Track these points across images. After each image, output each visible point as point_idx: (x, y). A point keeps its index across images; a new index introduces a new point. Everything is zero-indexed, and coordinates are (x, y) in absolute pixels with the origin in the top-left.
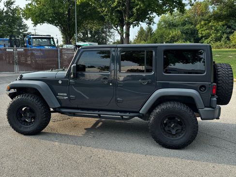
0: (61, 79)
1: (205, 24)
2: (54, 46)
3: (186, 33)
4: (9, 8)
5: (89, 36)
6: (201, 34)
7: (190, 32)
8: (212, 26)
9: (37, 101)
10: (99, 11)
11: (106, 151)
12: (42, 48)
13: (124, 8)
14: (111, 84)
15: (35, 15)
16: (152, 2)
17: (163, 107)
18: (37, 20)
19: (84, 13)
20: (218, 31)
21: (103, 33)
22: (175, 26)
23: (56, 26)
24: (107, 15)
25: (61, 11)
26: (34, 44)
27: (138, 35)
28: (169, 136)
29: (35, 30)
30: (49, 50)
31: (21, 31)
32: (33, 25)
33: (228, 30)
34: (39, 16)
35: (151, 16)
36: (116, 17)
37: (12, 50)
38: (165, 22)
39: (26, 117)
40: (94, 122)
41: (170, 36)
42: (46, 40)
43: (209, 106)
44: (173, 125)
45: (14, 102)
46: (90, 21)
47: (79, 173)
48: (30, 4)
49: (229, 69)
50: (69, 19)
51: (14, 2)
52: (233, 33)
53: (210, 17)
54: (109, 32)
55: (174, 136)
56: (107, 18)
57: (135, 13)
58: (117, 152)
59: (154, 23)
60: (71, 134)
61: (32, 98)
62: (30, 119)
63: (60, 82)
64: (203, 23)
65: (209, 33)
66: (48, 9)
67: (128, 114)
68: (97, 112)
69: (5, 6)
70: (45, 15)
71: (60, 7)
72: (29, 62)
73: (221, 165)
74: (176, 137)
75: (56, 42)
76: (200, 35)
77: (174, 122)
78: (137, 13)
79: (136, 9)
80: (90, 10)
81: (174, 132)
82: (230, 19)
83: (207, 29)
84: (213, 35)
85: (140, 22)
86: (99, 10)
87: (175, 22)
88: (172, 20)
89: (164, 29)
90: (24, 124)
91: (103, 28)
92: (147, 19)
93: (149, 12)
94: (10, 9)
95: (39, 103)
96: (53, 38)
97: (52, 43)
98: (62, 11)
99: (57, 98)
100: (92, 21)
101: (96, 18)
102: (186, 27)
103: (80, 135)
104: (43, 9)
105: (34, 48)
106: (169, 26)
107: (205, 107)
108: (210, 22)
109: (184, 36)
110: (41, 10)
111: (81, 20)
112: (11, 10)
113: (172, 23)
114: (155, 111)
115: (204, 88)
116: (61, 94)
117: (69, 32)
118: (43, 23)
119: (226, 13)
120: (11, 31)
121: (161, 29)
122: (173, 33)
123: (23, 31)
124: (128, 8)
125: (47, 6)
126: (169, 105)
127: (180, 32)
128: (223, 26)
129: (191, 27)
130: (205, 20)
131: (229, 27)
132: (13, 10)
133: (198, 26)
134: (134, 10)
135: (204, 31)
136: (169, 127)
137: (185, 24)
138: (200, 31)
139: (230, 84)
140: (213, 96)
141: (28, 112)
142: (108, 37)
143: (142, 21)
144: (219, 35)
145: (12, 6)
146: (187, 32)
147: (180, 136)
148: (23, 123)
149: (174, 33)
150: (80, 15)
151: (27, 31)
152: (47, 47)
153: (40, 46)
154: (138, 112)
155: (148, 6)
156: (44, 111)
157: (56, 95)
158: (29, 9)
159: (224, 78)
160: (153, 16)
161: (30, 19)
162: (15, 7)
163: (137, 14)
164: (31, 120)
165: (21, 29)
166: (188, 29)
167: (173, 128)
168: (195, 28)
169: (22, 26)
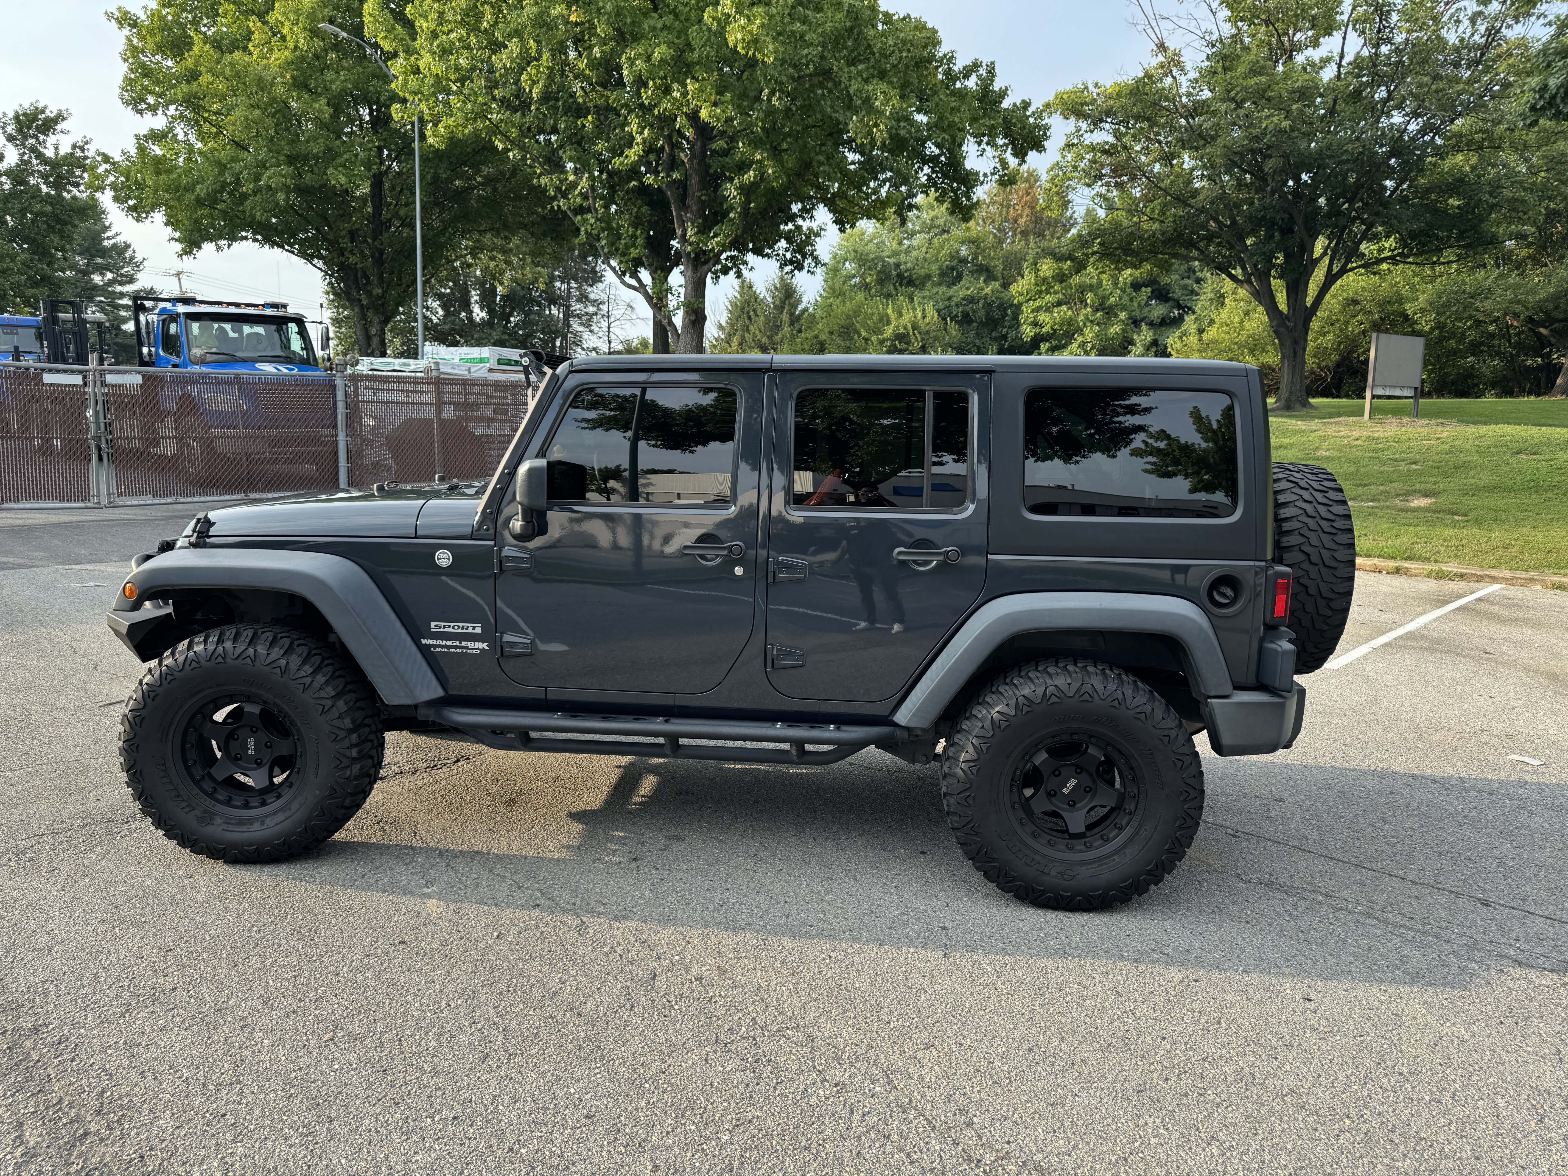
0: (443, 538)
1: (1061, 278)
2: (308, 361)
3: (965, 320)
4: (33, 150)
5: (479, 314)
6: (1035, 324)
7: (982, 314)
8: (1083, 289)
9: (308, 669)
10: (545, 190)
11: (728, 940)
12: (242, 371)
13: (675, 175)
14: (739, 571)
15: (190, 197)
16: (821, 158)
17: (1026, 691)
18: (197, 222)
19: (461, 195)
20: (1109, 312)
21: (553, 300)
22: (910, 283)
23: (309, 258)
24: (588, 210)
25: (337, 178)
26: (197, 352)
27: (732, 323)
28: (1050, 844)
29: (178, 274)
30: (277, 384)
31: (97, 279)
32: (178, 247)
33: (1158, 310)
34: (211, 201)
35: (805, 224)
36: (635, 226)
37: (77, 380)
38: (861, 259)
39: (236, 758)
40: (614, 776)
41: (889, 331)
42: (260, 330)
43: (1252, 681)
44: (1072, 783)
45: (167, 678)
46: (487, 240)
47: (614, 1077)
48: (156, 136)
49: (1332, 495)
50: (379, 225)
51: (60, 117)
52: (1177, 322)
53: (1083, 242)
54: (584, 298)
55: (1079, 845)
56: (588, 223)
57: (731, 208)
58: (788, 943)
59: (816, 259)
60: (500, 845)
61: (277, 652)
62: (264, 772)
63: (444, 559)
64: (1047, 268)
65: (1070, 322)
66: (263, 165)
67: (830, 731)
68: (658, 724)
69: (10, 138)
70: (244, 197)
71: (330, 155)
72: (169, 448)
73: (1340, 987)
74: (1089, 847)
75: (316, 345)
76: (1028, 332)
77: (1079, 770)
78: (745, 206)
79: (742, 188)
80: (489, 181)
81: (1076, 821)
82: (1175, 256)
83: (1059, 304)
84: (1089, 333)
85: (750, 257)
86: (544, 180)
87: (907, 262)
88: (895, 254)
89: (860, 296)
90: (228, 802)
91: (552, 279)
92: (783, 243)
93: (795, 208)
94: (40, 156)
95: (320, 679)
96: (299, 321)
97: (296, 344)
98: (343, 180)
99: (425, 651)
100: (498, 242)
101: (525, 226)
102: (963, 290)
103: (553, 849)
104: (237, 166)
105: (196, 369)
106: (881, 282)
107: (1238, 687)
108: (1080, 267)
109: (953, 329)
110: (222, 167)
111: (443, 231)
112: (44, 160)
113: (898, 265)
114: (980, 712)
115: (1229, 592)
116: (450, 627)
117: (378, 291)
118: (233, 238)
119: (1156, 226)
120: (46, 280)
121: (842, 294)
122: (900, 315)
123: (111, 283)
124: (694, 181)
125: (257, 152)
126: (1061, 681)
127: (931, 312)
128: (1136, 286)
129: (988, 290)
130: (1059, 258)
131: (1162, 295)
132: (55, 163)
133: (1021, 286)
134: (731, 191)
135: (1048, 310)
136: (1051, 795)
137: (960, 277)
138: (1026, 311)
139: (1343, 572)
140: (1271, 628)
141: (253, 731)
142: (576, 325)
143: (758, 252)
144: (1115, 329)
145: (51, 139)
146: (966, 315)
147: (1107, 840)
148: (222, 795)
149: (907, 317)
150: (437, 204)
151: (131, 280)
152: (268, 368)
153: (232, 360)
154: (886, 721)
155: (799, 175)
156: (347, 723)
157: (416, 631)
158: (158, 161)
159: (1314, 541)
160: (814, 225)
161: (159, 217)
162: (65, 149)
163: (745, 212)
164: (271, 777)
165: (101, 270)
166: (971, 300)
167: (1072, 803)
168: (1005, 295)
169: (104, 252)
